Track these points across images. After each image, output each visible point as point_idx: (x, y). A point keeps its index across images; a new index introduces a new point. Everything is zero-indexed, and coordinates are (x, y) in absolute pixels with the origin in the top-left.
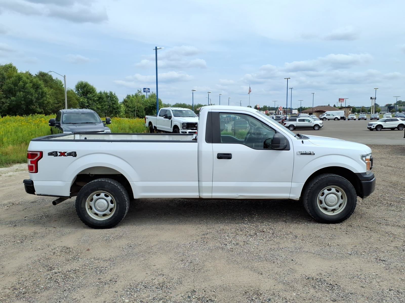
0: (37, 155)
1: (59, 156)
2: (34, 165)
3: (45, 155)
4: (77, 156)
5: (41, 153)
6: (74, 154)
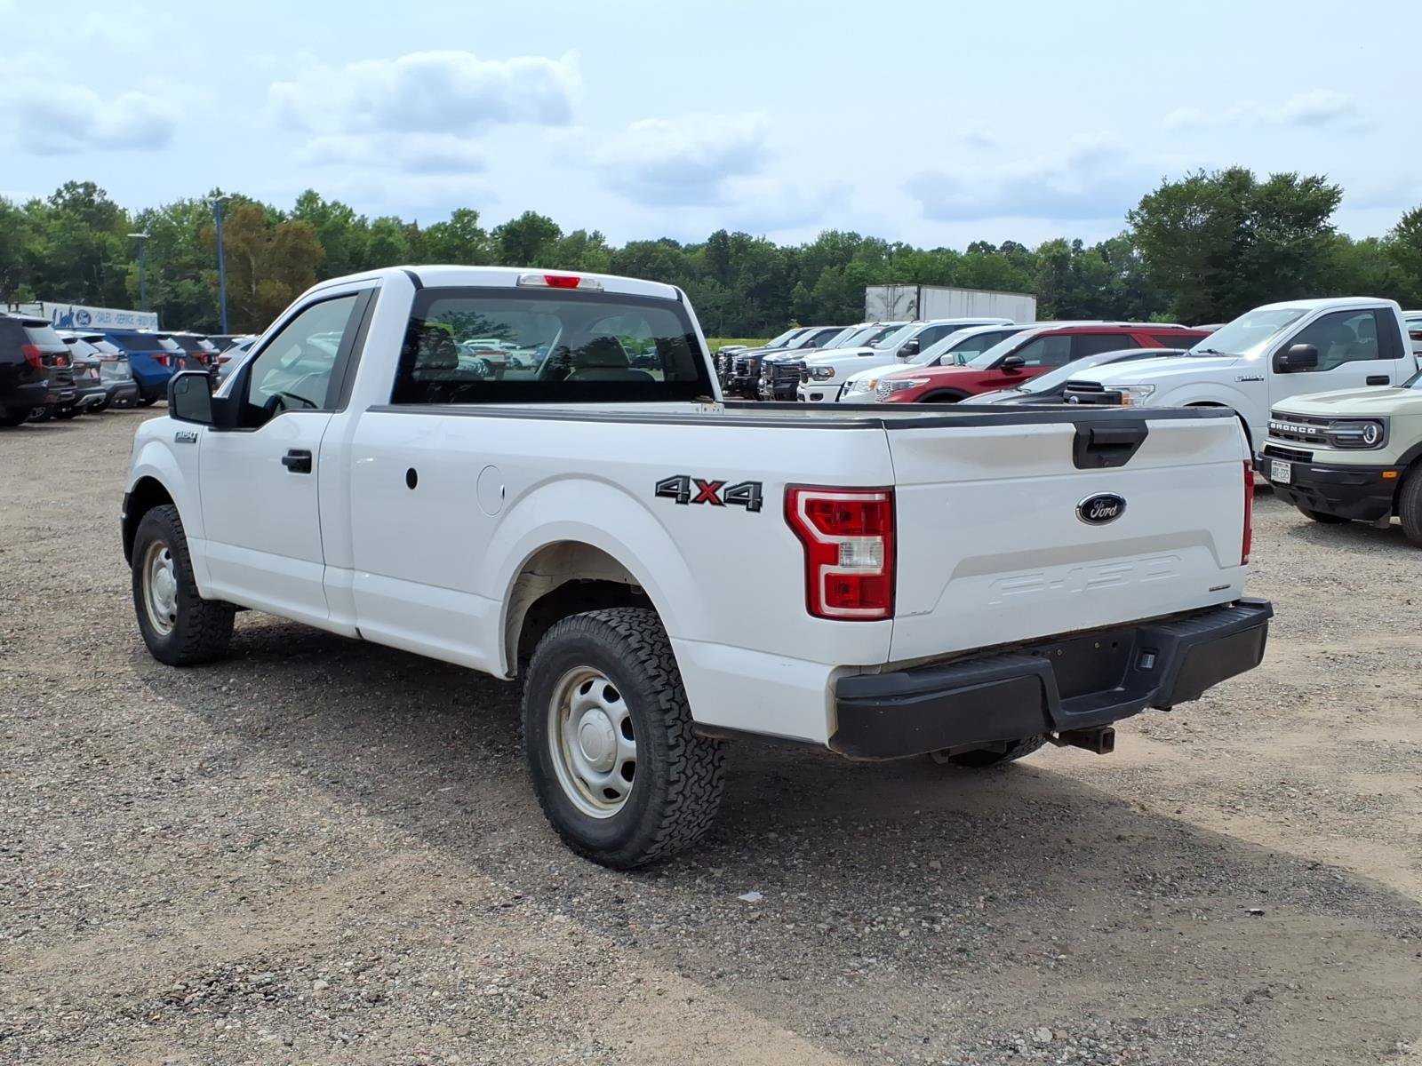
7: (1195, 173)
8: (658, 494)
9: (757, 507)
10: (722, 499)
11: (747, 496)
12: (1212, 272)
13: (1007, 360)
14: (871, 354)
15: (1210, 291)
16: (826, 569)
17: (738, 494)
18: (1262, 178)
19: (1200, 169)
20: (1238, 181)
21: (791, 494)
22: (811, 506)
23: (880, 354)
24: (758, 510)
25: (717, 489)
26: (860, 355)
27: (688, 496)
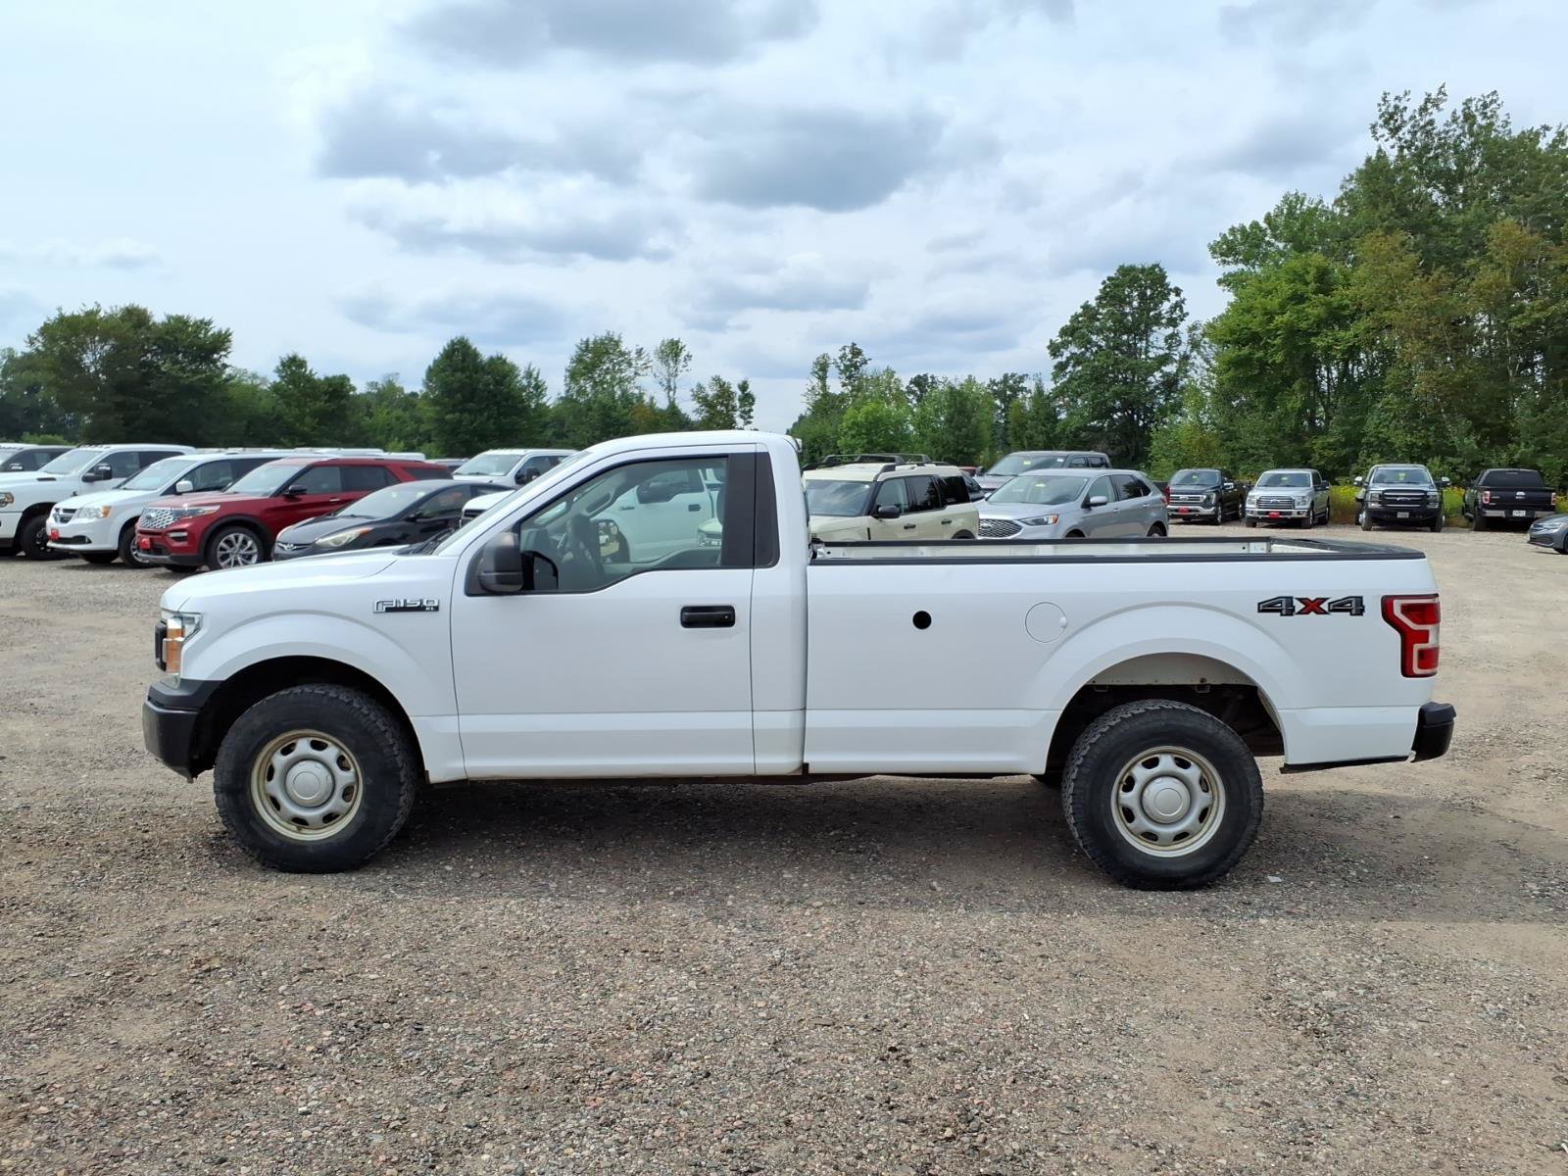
7: (90, 307)
8: (1259, 611)
9: (1360, 612)
10: (1327, 609)
11: (1353, 606)
12: (120, 398)
13: (290, 488)
14: (53, 479)
15: (121, 416)
16: (1417, 647)
17: (1342, 605)
18: (158, 317)
19: (96, 303)
20: (136, 318)
21: (1387, 604)
22: (1406, 609)
23: (63, 479)
24: (1362, 615)
25: (1322, 603)
26: (40, 480)
27: (1293, 610)
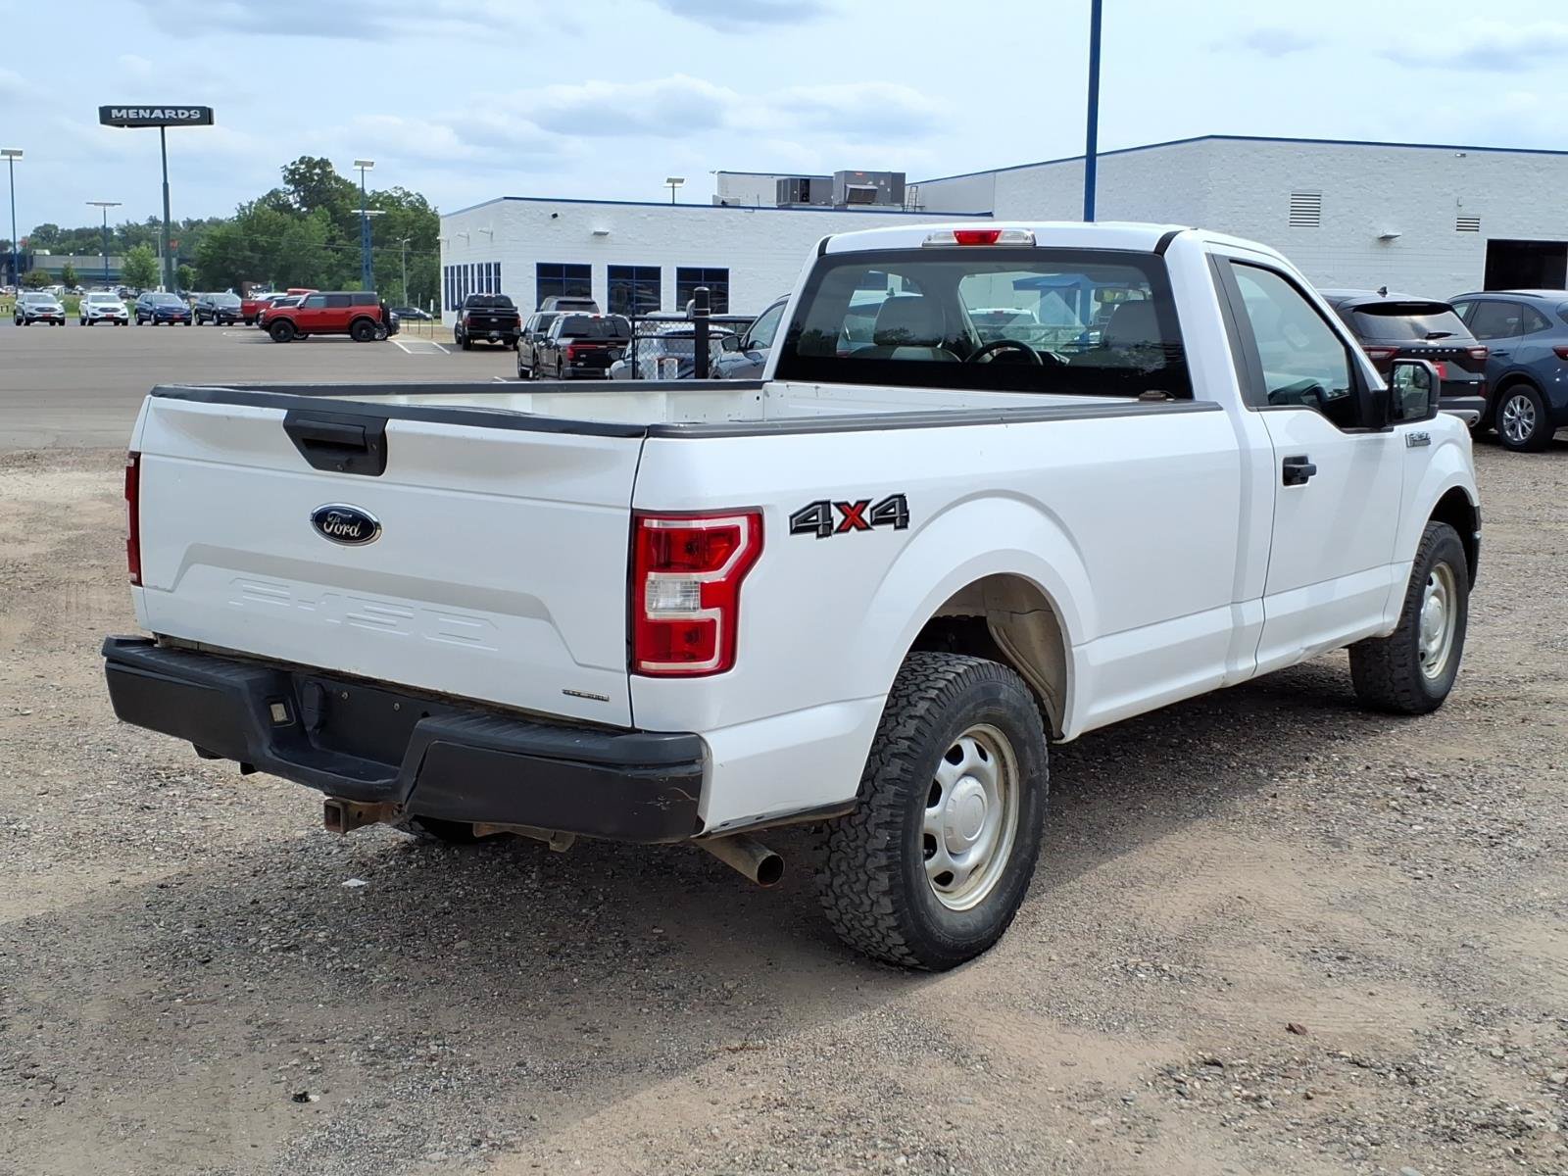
0: (732, 535)
1: (839, 531)
2: (715, 614)
3: (776, 527)
4: (909, 525)
5: (756, 518)
6: (894, 512)
